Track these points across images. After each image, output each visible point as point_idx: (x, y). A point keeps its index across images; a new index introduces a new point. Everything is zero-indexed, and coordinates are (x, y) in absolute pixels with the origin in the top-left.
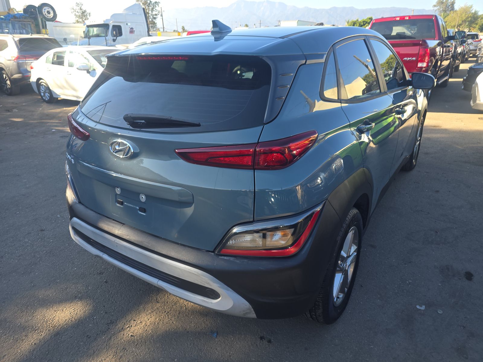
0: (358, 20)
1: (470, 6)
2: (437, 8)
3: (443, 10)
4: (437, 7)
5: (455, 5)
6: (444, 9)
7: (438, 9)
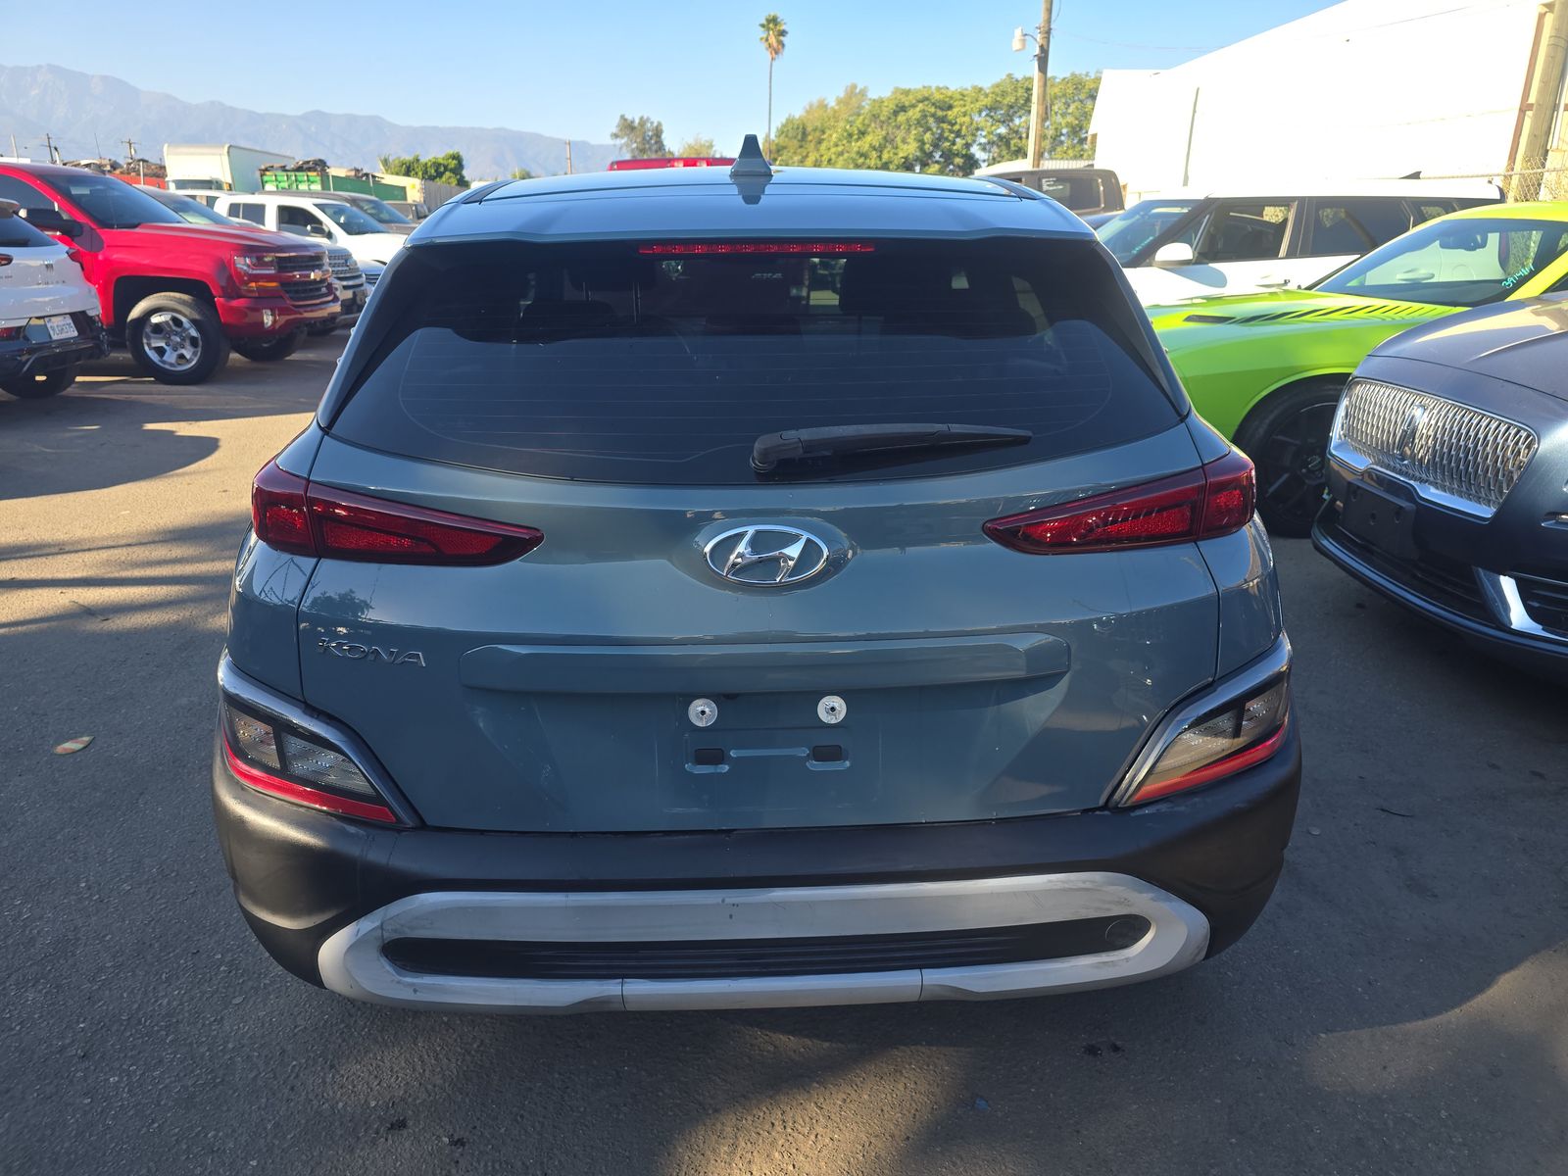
0: (418, 160)
1: (707, 144)
2: (623, 141)
3: (637, 148)
4: (623, 138)
5: (663, 136)
6: (641, 147)
7: (627, 145)
